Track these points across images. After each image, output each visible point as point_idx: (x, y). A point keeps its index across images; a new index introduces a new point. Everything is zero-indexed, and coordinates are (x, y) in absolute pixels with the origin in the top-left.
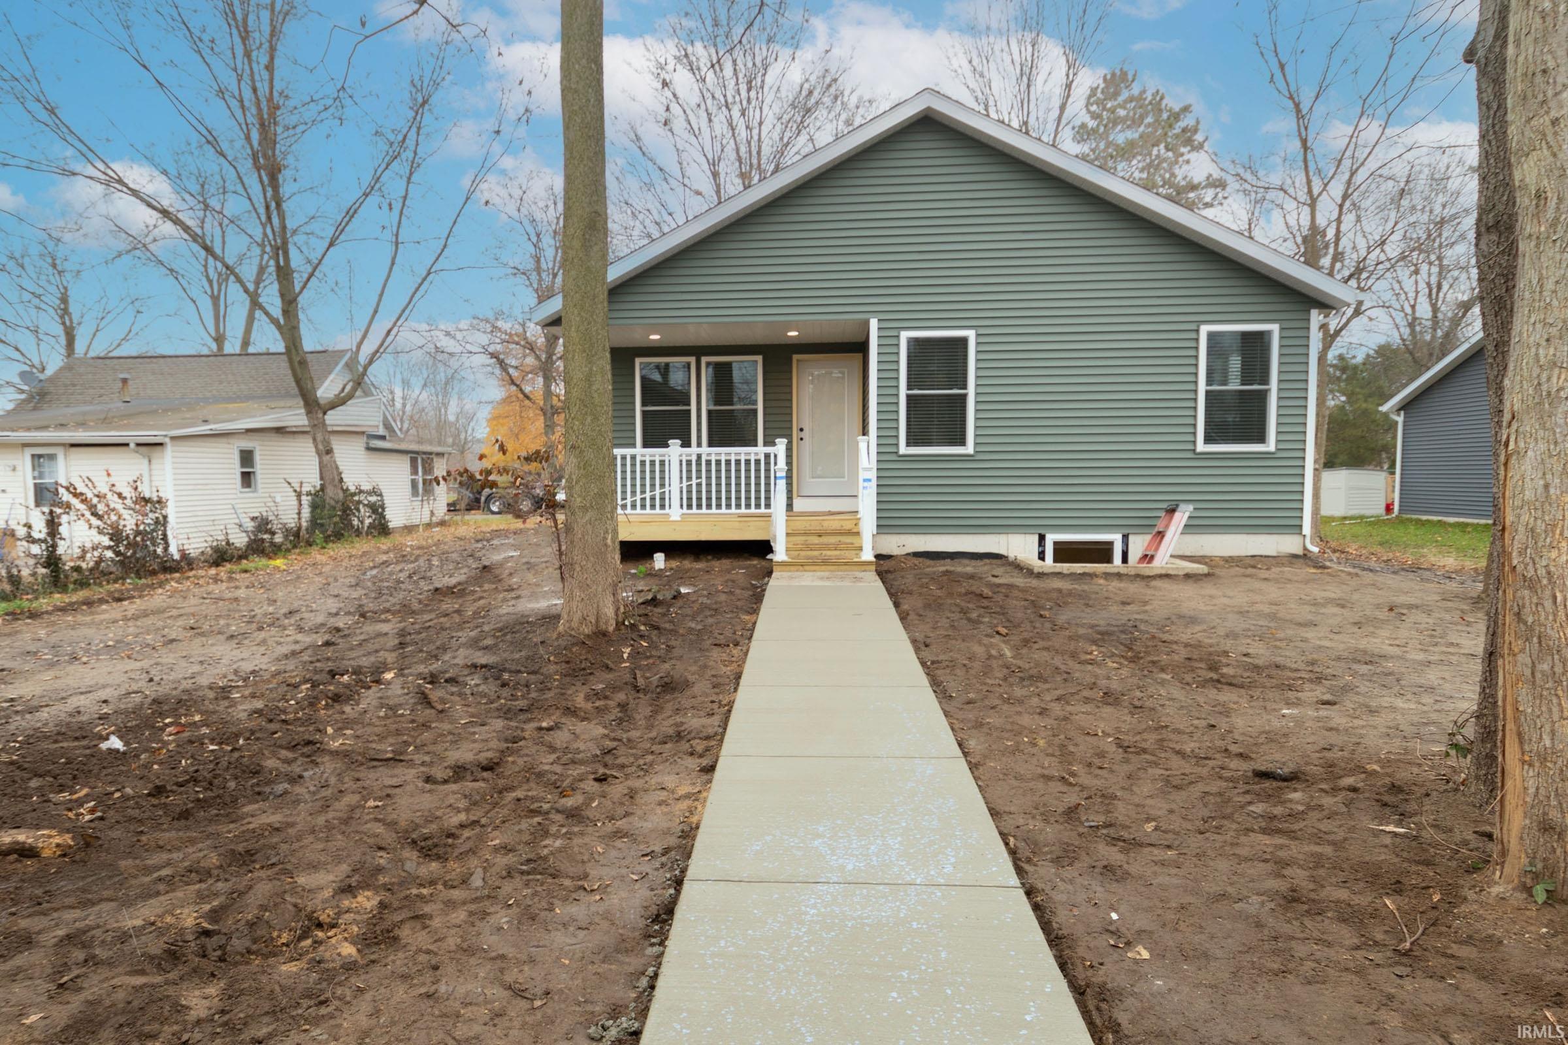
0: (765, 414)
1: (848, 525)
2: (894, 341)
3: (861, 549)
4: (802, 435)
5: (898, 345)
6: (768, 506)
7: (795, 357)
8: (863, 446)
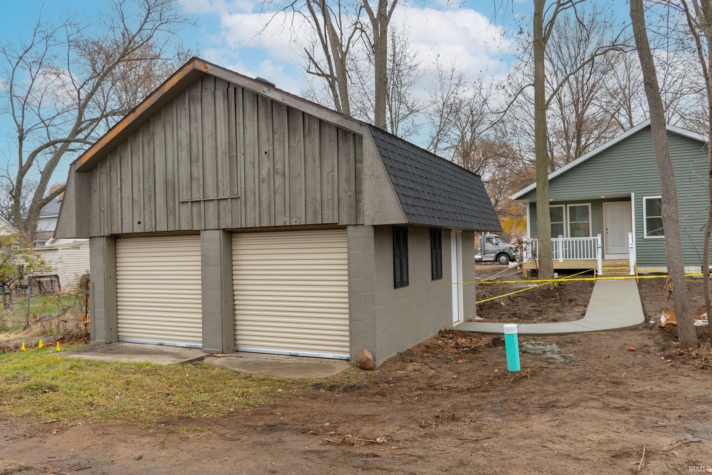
0: (592, 224)
1: (625, 263)
2: (641, 200)
3: (630, 271)
4: (607, 231)
5: (642, 201)
6: (595, 257)
7: (604, 203)
8: (630, 236)
